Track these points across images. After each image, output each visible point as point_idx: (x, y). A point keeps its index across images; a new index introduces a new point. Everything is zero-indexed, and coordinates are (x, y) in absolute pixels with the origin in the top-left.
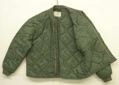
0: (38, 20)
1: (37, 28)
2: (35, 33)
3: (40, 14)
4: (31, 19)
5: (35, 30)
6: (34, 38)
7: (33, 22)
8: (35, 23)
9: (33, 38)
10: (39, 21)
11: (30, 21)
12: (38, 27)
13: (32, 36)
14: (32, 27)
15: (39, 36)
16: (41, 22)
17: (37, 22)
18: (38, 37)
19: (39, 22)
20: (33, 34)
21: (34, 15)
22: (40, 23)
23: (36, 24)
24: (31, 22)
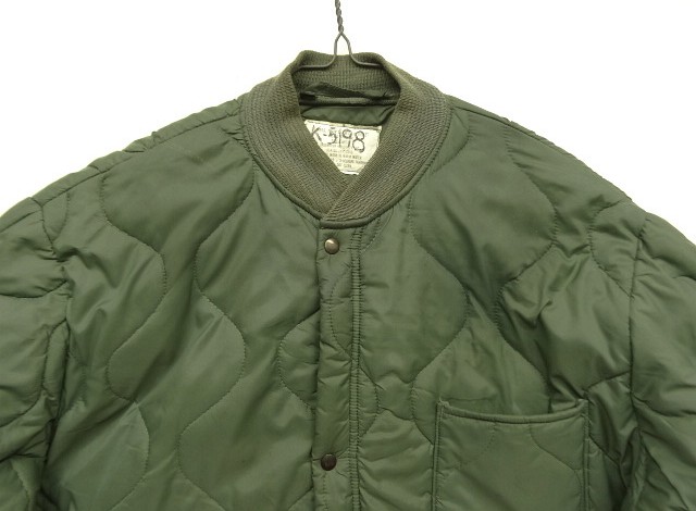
0: (112, 219)
1: (102, 313)
2: (84, 363)
3: (138, 149)
4: (39, 201)
5: (80, 328)
6: (72, 418)
7: (60, 244)
8: (73, 252)
9: (53, 424)
10: (135, 230)
11: (23, 230)
12: (111, 301)
13: (36, 413)
14: (45, 301)
15: (133, 399)
16: (148, 243)
17: (109, 243)
18: (122, 402)
19: (124, 240)
20: (51, 383)
21: (79, 164)
22: (144, 251)
23: (93, 261)
24: (27, 244)
